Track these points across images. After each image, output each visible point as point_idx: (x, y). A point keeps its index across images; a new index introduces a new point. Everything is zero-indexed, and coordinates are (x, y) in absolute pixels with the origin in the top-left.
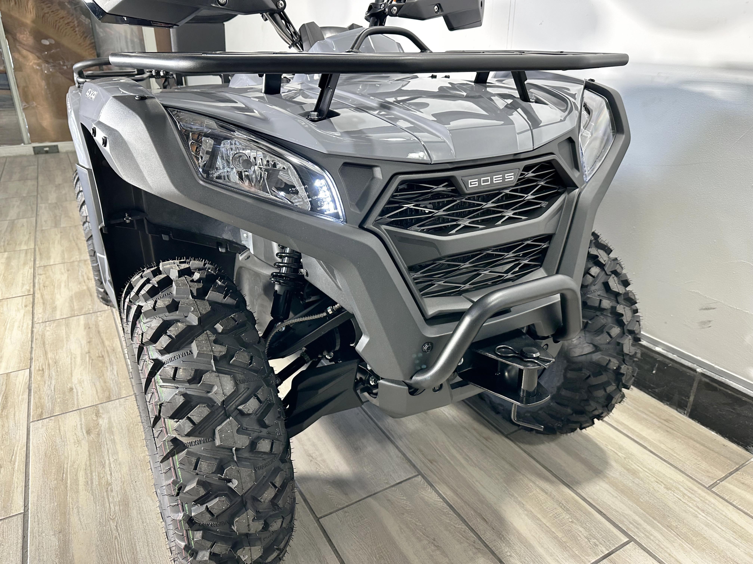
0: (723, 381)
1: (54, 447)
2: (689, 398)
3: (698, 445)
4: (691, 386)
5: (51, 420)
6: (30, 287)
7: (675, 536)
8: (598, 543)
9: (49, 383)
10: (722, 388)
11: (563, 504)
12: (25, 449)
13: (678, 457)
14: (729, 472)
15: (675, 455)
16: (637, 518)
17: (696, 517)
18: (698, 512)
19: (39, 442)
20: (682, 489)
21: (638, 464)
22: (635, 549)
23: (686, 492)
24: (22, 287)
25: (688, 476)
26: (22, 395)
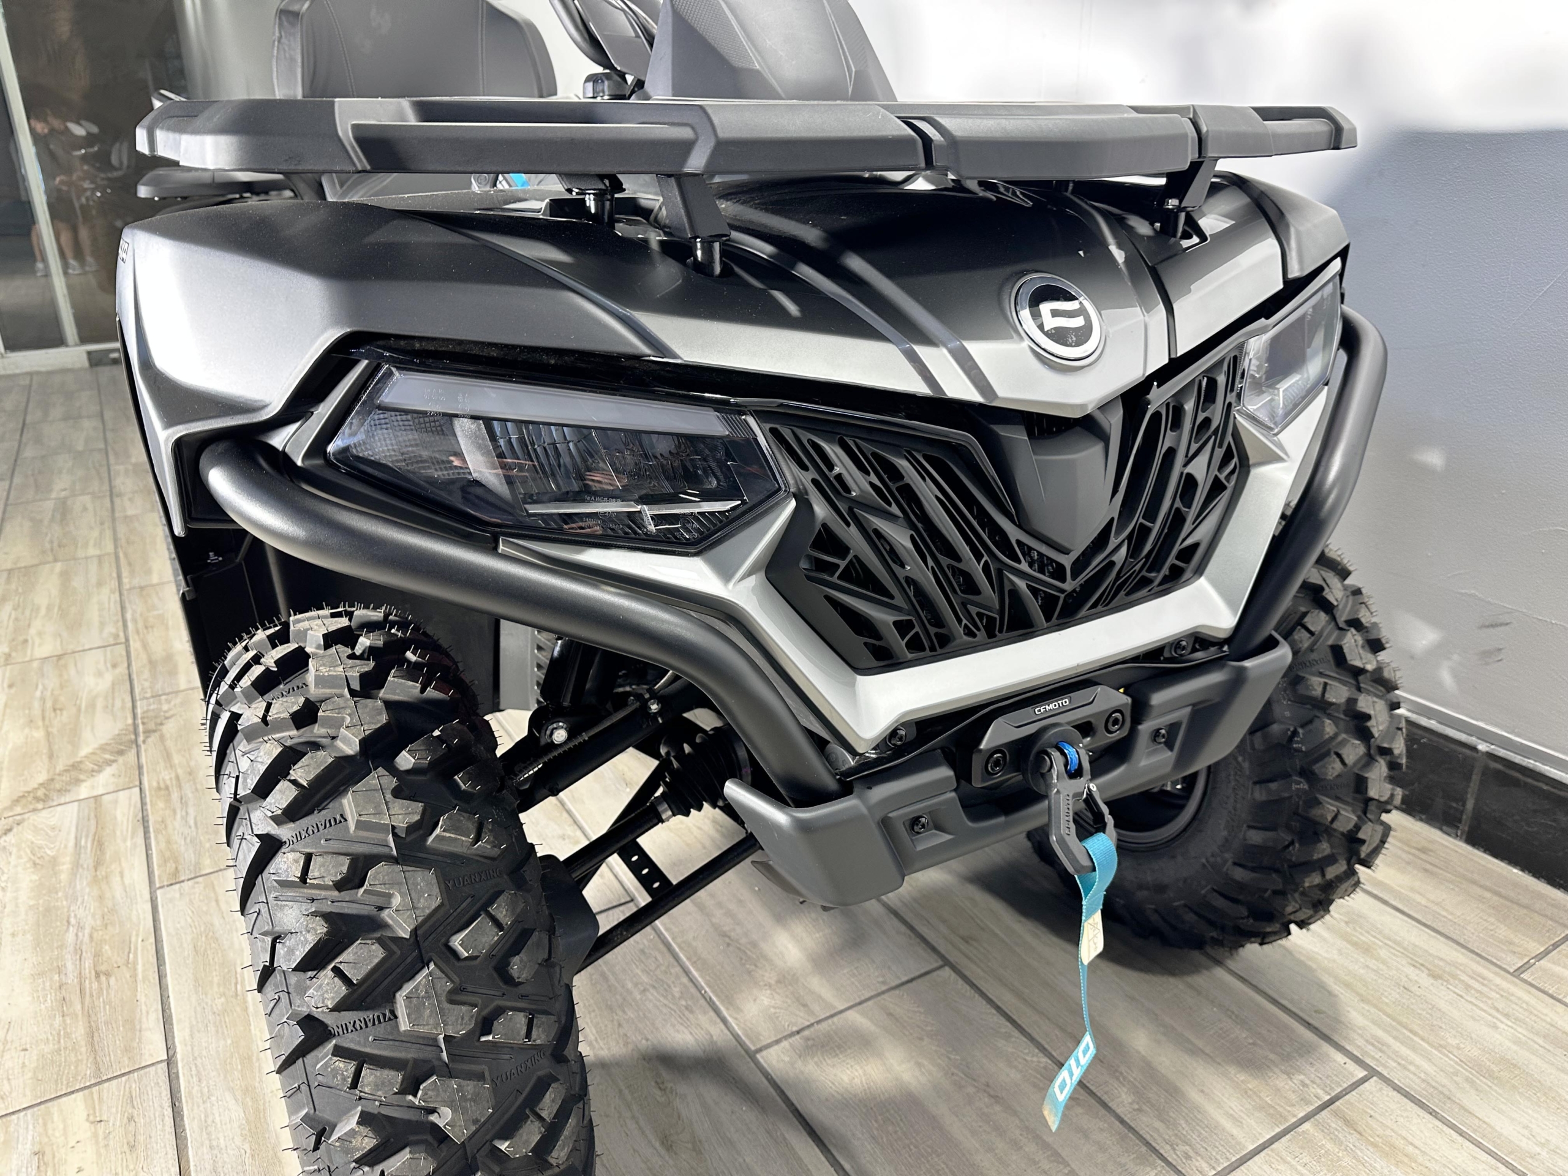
0: (1531, 766)
1: (211, 934)
2: (1464, 805)
3: (1488, 895)
4: (1468, 778)
5: (197, 883)
6: (117, 629)
7: (1456, 1063)
8: (1308, 1082)
9: (184, 813)
10: (1529, 780)
11: (1233, 1012)
12: (152, 940)
13: (1450, 917)
14: (1553, 942)
15: (1444, 913)
16: (1380, 1033)
17: (1496, 1027)
18: (1497, 1018)
19: (178, 926)
20: (1464, 977)
21: (1372, 933)
22: (1381, 1089)
23: (1471, 982)
24: (101, 630)
25: (1473, 952)
26: (132, 838)
